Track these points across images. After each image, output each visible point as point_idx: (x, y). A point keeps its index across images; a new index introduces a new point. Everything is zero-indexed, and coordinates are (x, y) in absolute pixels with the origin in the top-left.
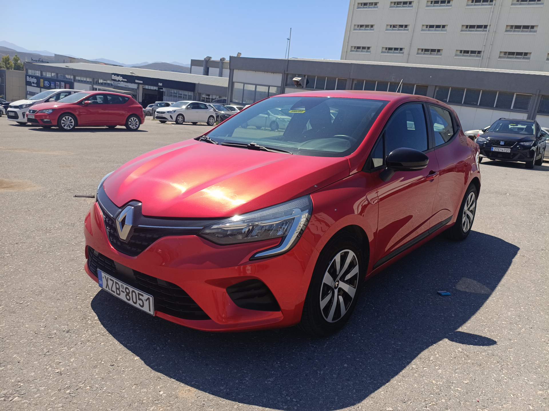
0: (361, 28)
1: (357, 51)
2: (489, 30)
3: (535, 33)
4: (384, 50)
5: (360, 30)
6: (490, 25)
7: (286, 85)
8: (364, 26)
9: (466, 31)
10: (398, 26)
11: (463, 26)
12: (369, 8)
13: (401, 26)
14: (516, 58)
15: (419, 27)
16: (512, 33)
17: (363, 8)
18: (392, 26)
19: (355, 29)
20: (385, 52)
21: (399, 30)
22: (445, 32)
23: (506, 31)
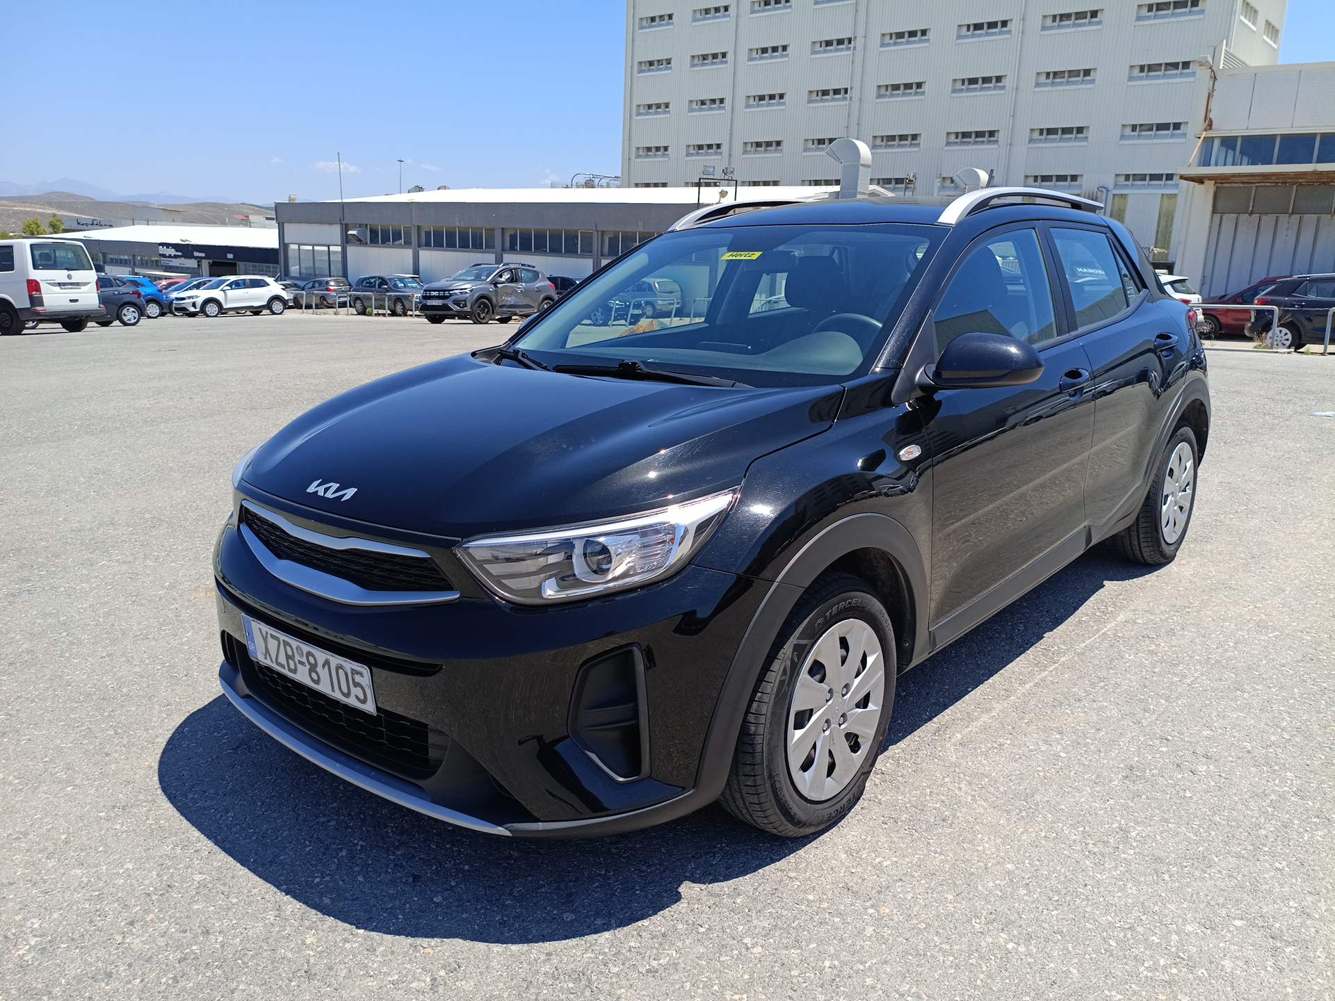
0: (650, 111)
1: (647, 156)
2: (851, 98)
3: (922, 97)
4: (691, 150)
5: (647, 114)
6: (851, 88)
7: (347, 243)
8: (654, 107)
9: (816, 101)
10: (708, 102)
11: (811, 92)
12: (658, 70)
13: (713, 101)
14: (899, 146)
15: (741, 102)
16: (887, 100)
17: (649, 70)
18: (699, 103)
19: (639, 114)
20: (692, 155)
21: (711, 109)
22: (783, 107)
23: (879, 96)
